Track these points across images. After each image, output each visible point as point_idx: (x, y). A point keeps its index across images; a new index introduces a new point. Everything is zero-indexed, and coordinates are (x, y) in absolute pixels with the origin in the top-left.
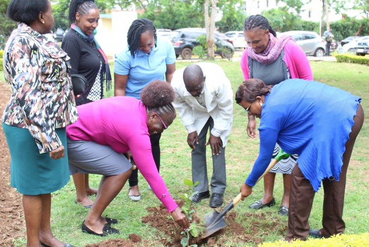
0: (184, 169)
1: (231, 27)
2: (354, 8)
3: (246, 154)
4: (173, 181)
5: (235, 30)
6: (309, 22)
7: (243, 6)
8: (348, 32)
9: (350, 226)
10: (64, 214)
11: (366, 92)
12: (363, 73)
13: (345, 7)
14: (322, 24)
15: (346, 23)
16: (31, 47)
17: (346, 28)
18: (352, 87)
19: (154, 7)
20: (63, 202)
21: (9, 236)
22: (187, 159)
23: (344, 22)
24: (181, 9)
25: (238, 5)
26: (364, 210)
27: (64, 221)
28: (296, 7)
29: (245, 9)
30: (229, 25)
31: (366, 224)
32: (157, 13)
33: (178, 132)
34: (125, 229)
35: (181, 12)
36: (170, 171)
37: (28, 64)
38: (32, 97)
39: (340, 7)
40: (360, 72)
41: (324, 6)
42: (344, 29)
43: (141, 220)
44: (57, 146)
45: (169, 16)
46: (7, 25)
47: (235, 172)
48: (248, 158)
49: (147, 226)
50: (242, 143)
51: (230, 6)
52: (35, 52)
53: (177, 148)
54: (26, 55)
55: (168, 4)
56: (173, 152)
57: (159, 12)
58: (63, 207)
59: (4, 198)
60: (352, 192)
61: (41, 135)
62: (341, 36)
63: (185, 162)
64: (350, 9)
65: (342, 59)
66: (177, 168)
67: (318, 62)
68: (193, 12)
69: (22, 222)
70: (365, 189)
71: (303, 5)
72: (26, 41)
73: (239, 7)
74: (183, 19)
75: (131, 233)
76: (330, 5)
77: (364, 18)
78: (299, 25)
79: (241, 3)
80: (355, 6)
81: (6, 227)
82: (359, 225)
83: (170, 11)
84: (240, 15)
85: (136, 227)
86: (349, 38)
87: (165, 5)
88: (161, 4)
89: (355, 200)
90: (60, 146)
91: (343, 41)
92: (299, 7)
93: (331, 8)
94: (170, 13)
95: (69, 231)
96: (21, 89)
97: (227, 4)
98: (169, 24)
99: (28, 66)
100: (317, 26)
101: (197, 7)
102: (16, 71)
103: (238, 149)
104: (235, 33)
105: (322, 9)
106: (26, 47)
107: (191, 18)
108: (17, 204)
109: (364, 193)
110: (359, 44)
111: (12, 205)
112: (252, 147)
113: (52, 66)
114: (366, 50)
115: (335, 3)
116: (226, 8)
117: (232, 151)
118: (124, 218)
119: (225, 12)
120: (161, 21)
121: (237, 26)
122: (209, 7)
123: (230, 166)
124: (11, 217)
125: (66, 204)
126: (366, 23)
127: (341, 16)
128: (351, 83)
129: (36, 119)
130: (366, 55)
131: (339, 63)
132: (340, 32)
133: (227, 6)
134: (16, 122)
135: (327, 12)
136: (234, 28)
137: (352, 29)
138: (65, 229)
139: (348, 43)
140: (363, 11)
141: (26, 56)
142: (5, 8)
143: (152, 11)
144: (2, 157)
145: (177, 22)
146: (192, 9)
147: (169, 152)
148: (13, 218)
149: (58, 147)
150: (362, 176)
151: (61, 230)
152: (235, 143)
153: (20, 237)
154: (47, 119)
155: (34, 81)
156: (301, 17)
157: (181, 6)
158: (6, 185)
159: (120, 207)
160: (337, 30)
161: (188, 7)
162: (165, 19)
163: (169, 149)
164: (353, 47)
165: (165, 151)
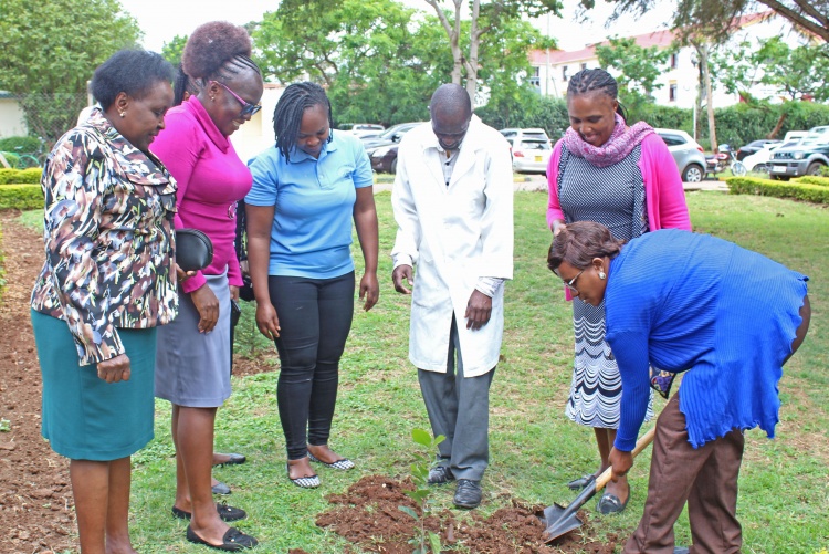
0: (407, 416)
1: (507, 121)
2: (766, 80)
3: (537, 384)
4: (383, 439)
5: (515, 126)
6: (671, 110)
7: (533, 77)
8: (753, 130)
9: (756, 541)
10: (155, 505)
11: (791, 256)
12: (786, 216)
13: (746, 78)
14: (698, 114)
15: (749, 112)
16: (89, 152)
17: (748, 121)
18: (763, 246)
19: (349, 79)
20: (154, 480)
21: (44, 546)
22: (412, 395)
23: (746, 110)
24: (405, 82)
25: (523, 73)
26: (787, 507)
27: (155, 519)
28: (643, 79)
29: (538, 83)
30: (502, 115)
31: (791, 537)
32: (354, 91)
33: (394, 338)
34: (281, 538)
35: (404, 88)
36: (376, 418)
37: (79, 184)
38: (73, 251)
39: (737, 79)
40: (778, 215)
41: (701, 76)
42: (744, 125)
43: (313, 521)
44: (113, 354)
45: (379, 96)
46: (52, 117)
47: (512, 423)
48: (540, 395)
49: (327, 533)
50: (530, 361)
51: (505, 76)
52: (97, 163)
53: (392, 372)
54: (77, 166)
55: (376, 72)
56: (384, 380)
57: (358, 90)
58: (154, 490)
59: (36, 469)
60: (761, 468)
61: (83, 329)
62: (738, 138)
63: (408, 402)
64: (758, 82)
65: (740, 186)
66: (392, 412)
67: (691, 193)
68: (428, 89)
69: (71, 518)
70: (790, 462)
71: (659, 74)
72: (83, 141)
73: (523, 79)
74: (408, 102)
75: (293, 548)
76: (714, 74)
77: (787, 102)
78: (650, 116)
79: (527, 70)
80: (766, 76)
81: (40, 527)
82: (777, 538)
83: (381, 87)
84: (527, 94)
85: (305, 534)
86: (755, 142)
87: (371, 75)
88: (363, 74)
89: (767, 486)
90: (119, 355)
91: (743, 149)
92: (652, 79)
93: (717, 82)
94: (380, 91)
95: (166, 540)
96: (55, 232)
97: (499, 73)
98: (380, 114)
99: (78, 189)
100: (688, 117)
101: (438, 79)
102: (54, 195)
103: (521, 374)
104: (516, 133)
105: (698, 83)
106: (79, 151)
107: (423, 100)
108: (62, 482)
109: (787, 471)
110: (777, 155)
111: (51, 482)
112: (551, 371)
113: (126, 197)
114: (791, 168)
115: (724, 70)
116: (496, 80)
117: (508, 378)
118: (280, 515)
119: (495, 87)
120: (362, 107)
121: (521, 118)
122: (462, 78)
123: (504, 411)
124: (50, 508)
125: (161, 483)
126: (791, 111)
127: (738, 96)
128: (760, 237)
129: (76, 295)
130: (792, 180)
131: (735, 196)
132: (735, 131)
133: (499, 77)
134: (49, 304)
135: (708, 88)
136: (514, 121)
137: (761, 125)
138: (159, 535)
139: (753, 152)
140: (784, 87)
141: (77, 168)
142: (48, 83)
143: (343, 87)
144: (35, 385)
145: (395, 109)
146: (427, 81)
147: (374, 379)
148: (54, 510)
149: (114, 356)
150: (783, 434)
151: (150, 538)
152: (515, 362)
153: (66, 548)
154: (99, 298)
155: (83, 219)
156: (654, 98)
157: (403, 77)
158: (39, 441)
159: (271, 493)
160: (730, 127)
161: (418, 79)
162: (370, 104)
163: (375, 373)
164: (765, 162)
165: (368, 376)
